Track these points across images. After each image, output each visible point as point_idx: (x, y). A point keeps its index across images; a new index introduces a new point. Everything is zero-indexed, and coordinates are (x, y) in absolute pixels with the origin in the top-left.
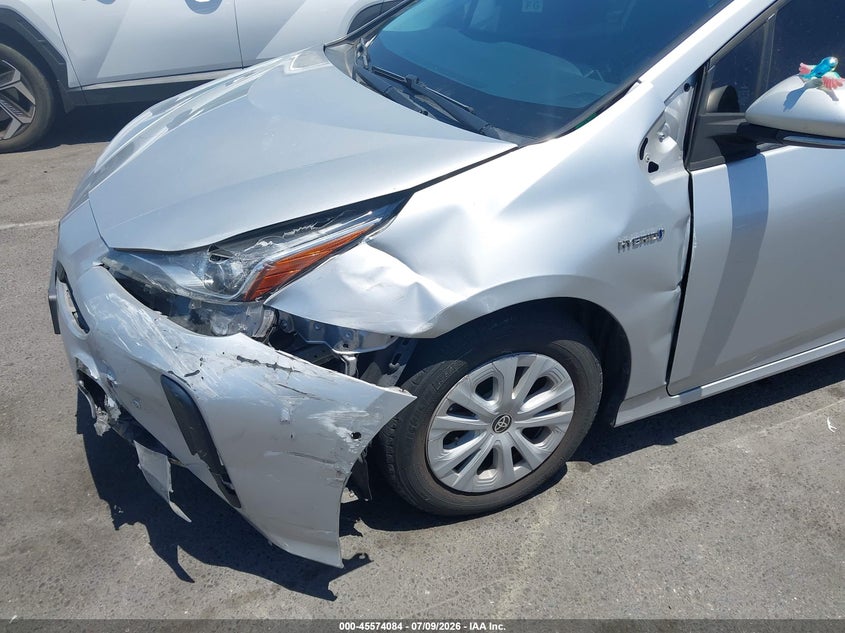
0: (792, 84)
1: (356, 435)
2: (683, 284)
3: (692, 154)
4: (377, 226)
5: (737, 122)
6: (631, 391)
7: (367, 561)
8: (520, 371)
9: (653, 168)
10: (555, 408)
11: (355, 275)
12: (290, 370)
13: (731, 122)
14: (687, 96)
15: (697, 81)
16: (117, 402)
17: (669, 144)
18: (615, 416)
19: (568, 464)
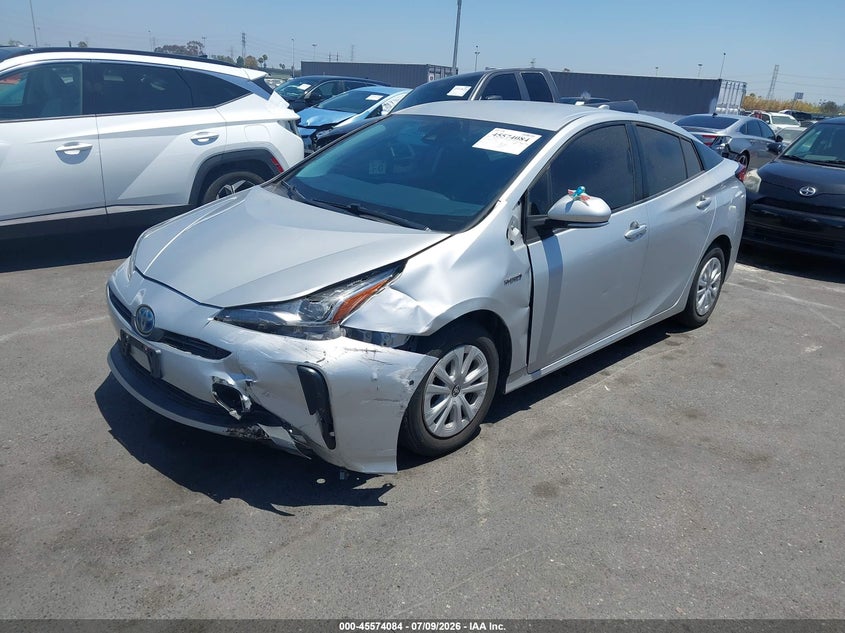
0: (566, 199)
1: (412, 383)
2: (531, 305)
3: (526, 237)
4: (391, 279)
5: (544, 219)
6: (512, 370)
7: (392, 486)
8: (465, 355)
9: (512, 243)
10: (478, 380)
11: (387, 304)
12: (375, 351)
13: (541, 219)
14: (520, 207)
15: (523, 200)
16: (249, 397)
17: (516, 231)
18: (505, 388)
19: (481, 426)
